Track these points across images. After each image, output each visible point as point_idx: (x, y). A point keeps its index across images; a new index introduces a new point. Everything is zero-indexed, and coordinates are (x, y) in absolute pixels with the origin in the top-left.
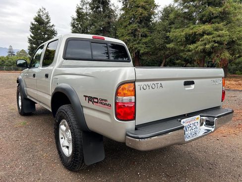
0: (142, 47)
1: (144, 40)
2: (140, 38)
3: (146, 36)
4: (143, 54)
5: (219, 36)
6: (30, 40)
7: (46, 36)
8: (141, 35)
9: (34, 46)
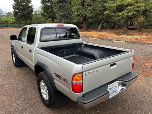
0: (88, 13)
1: (90, 8)
2: (87, 7)
3: (90, 5)
4: (89, 17)
5: (138, 7)
6: (14, 7)
7: (24, 3)
8: (88, 5)
9: (17, 10)
